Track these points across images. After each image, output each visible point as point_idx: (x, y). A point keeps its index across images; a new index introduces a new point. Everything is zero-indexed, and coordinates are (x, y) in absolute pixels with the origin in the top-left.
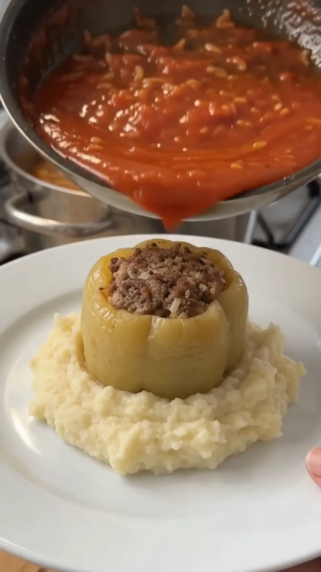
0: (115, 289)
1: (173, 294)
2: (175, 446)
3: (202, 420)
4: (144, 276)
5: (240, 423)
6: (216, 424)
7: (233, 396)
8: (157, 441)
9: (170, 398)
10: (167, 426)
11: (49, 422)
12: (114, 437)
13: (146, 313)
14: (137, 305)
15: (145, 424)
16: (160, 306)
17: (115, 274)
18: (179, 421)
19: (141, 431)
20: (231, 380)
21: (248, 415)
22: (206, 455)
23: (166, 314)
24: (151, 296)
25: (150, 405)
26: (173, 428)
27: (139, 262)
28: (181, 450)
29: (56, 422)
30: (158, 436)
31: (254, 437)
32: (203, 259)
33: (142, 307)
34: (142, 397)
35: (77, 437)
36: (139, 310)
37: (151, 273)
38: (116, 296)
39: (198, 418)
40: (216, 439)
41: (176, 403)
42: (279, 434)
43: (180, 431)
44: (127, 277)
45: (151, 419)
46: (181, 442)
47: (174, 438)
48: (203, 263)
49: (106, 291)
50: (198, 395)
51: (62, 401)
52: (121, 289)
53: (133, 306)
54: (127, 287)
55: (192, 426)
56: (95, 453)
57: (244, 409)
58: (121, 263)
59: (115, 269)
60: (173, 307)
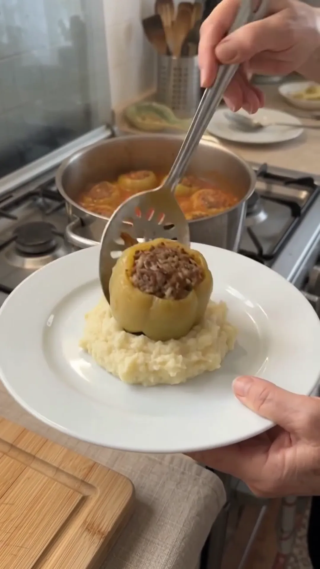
0: (134, 272)
1: (169, 284)
2: (156, 368)
3: (172, 354)
4: (154, 268)
5: (194, 357)
6: (180, 357)
7: (191, 342)
8: (146, 365)
9: (157, 340)
10: (152, 356)
11: (89, 351)
12: (123, 360)
13: (151, 293)
14: (147, 286)
15: (141, 354)
16: (160, 290)
17: (136, 261)
18: (159, 354)
19: (138, 358)
20: (192, 333)
21: (200, 353)
22: (172, 374)
23: (162, 296)
24: (156, 282)
25: (145, 343)
26: (156, 357)
27: (152, 257)
28: (160, 371)
29: (93, 351)
30: (147, 362)
31: (203, 367)
32: (191, 260)
33: (149, 289)
34: (141, 338)
35: (102, 359)
36: (147, 291)
37: (158, 267)
38: (135, 278)
39: (169, 353)
40: (179, 365)
41: (159, 344)
42: (219, 366)
43: (159, 359)
44: (143, 267)
45: (145, 352)
46: (159, 366)
47: (155, 363)
48: (190, 263)
49: (129, 273)
50: (172, 340)
51: (97, 339)
52: (138, 273)
53: (145, 287)
54: (142, 274)
55: (167, 357)
56: (112, 370)
57: (197, 350)
58: (141, 254)
59: (136, 258)
60: (168, 292)
